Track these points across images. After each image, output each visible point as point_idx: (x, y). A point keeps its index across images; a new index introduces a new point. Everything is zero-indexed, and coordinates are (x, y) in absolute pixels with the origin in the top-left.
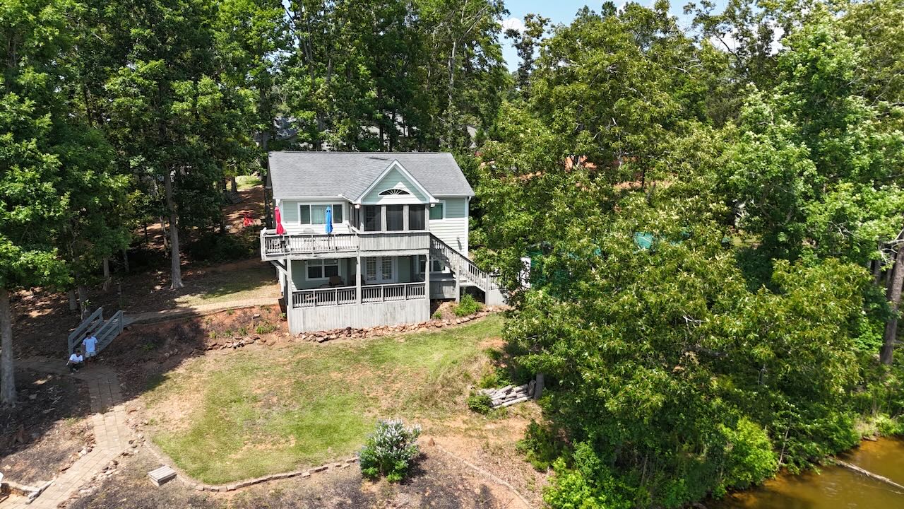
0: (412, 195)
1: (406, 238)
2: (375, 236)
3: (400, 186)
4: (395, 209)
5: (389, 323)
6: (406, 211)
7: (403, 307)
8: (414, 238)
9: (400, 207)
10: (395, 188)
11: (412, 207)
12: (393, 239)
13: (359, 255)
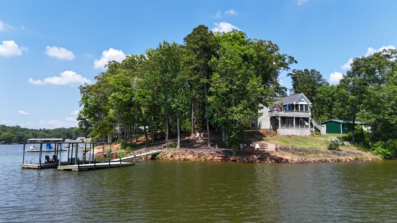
0: (305, 102)
1: (304, 113)
2: (298, 112)
3: (303, 100)
4: (302, 105)
5: (302, 135)
6: (304, 106)
7: (304, 131)
8: (306, 113)
9: (303, 105)
10: (302, 100)
11: (305, 105)
12: (302, 113)
13: (295, 116)
